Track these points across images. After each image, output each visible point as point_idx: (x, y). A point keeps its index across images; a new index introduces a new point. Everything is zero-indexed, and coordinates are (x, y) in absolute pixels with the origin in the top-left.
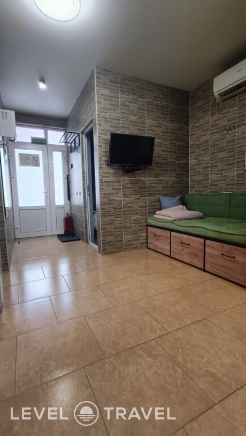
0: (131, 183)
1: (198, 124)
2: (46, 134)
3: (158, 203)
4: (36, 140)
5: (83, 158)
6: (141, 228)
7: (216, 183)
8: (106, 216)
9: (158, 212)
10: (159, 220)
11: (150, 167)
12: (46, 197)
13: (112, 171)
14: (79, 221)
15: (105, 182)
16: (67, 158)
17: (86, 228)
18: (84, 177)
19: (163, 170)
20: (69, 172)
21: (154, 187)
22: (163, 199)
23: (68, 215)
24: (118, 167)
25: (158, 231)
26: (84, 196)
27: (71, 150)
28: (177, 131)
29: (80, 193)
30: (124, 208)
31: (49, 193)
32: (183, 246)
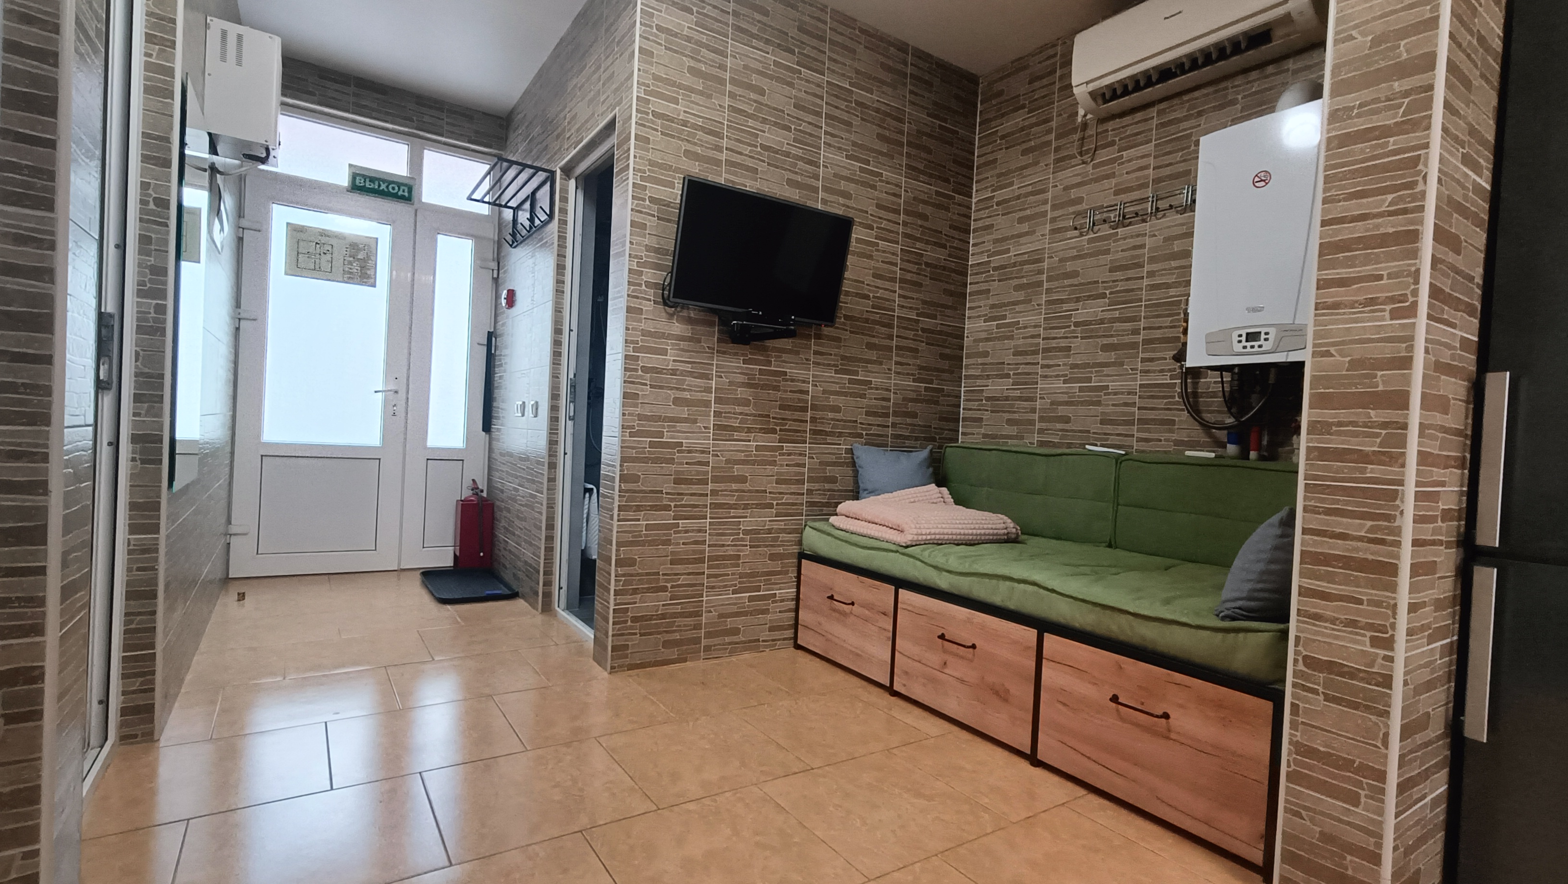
0: (749, 385)
1: (1002, 194)
2: (416, 163)
3: (849, 471)
4: (372, 180)
5: (560, 268)
6: (777, 566)
7: (1062, 410)
8: (638, 508)
9: (846, 506)
10: (849, 538)
11: (826, 330)
12: (390, 412)
13: (677, 328)
14: (524, 519)
15: (645, 369)
16: (494, 265)
17: (549, 550)
18: (557, 343)
19: (871, 346)
20: (496, 322)
21: (836, 409)
22: (866, 456)
23: (475, 488)
24: (701, 316)
25: (844, 581)
26: (554, 420)
27: (513, 235)
28: (928, 210)
29: (536, 406)
30: (715, 480)
31: (402, 394)
32: (945, 651)
